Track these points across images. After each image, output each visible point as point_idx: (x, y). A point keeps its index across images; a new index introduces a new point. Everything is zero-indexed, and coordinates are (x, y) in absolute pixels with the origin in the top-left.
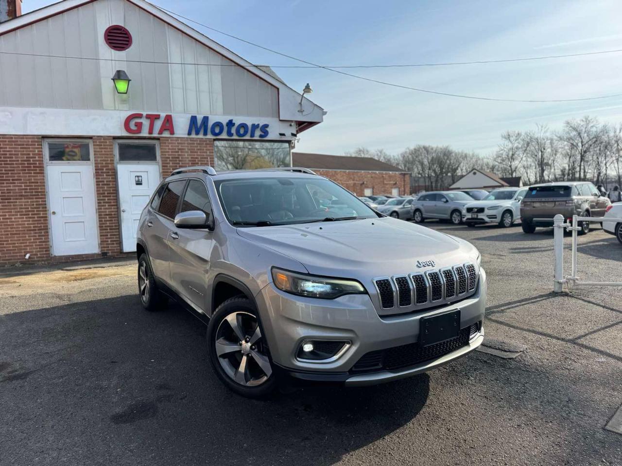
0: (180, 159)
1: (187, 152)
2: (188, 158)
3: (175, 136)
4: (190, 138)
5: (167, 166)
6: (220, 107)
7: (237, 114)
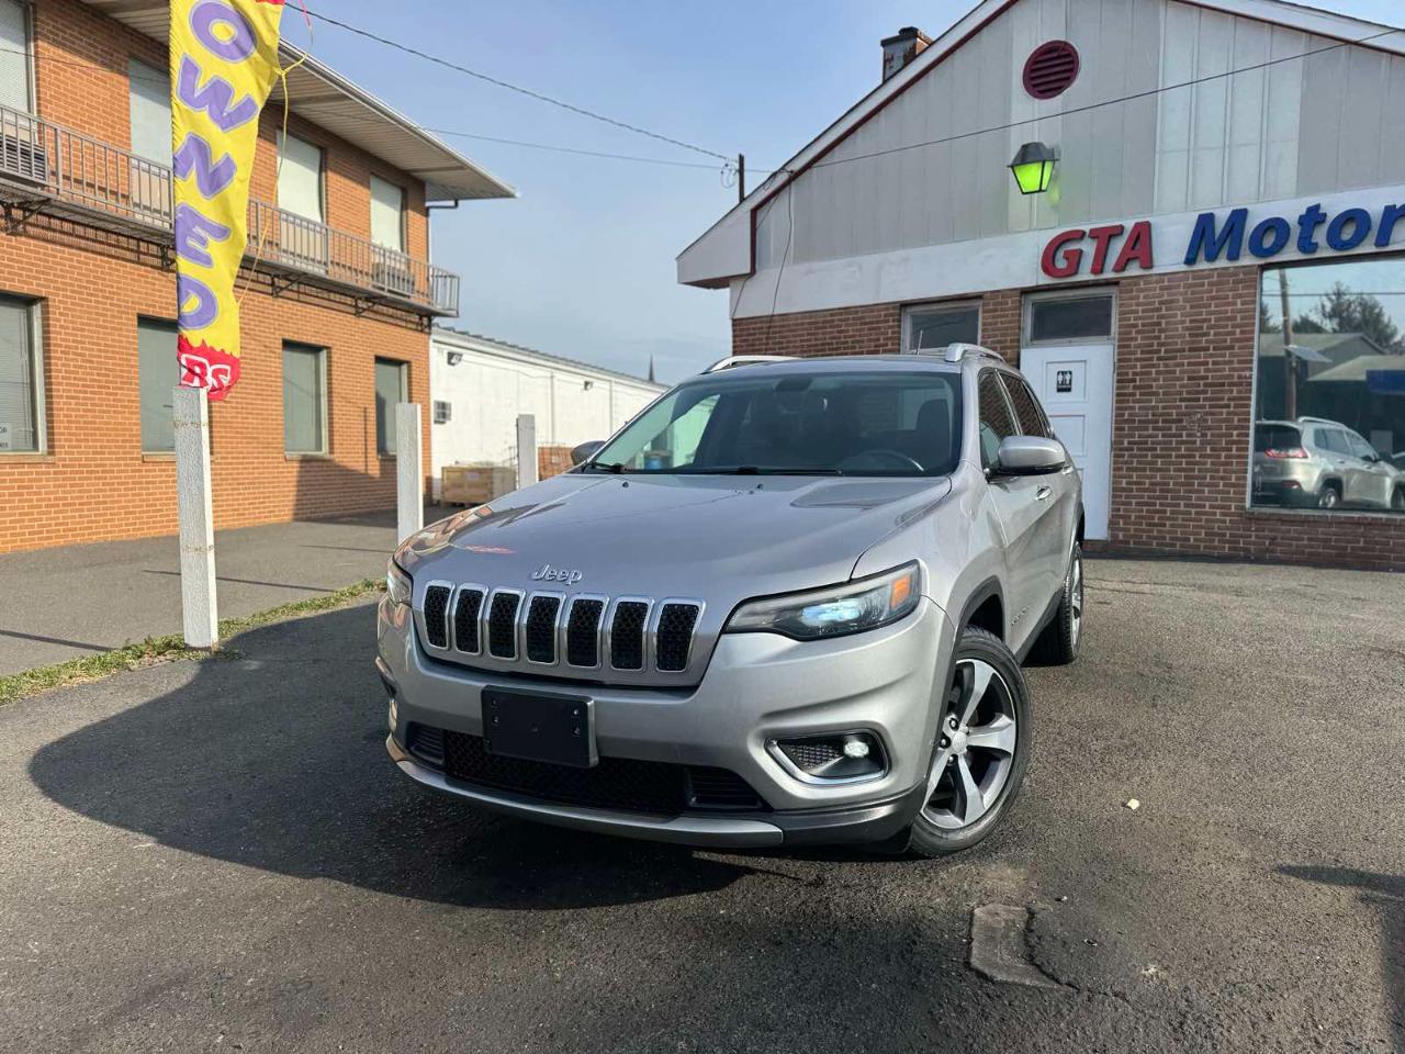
0: (1163, 326)
1: (1183, 308)
2: (1183, 322)
3: (1155, 271)
4: (1193, 271)
5: (1129, 346)
6: (1287, 173)
7: (1336, 187)
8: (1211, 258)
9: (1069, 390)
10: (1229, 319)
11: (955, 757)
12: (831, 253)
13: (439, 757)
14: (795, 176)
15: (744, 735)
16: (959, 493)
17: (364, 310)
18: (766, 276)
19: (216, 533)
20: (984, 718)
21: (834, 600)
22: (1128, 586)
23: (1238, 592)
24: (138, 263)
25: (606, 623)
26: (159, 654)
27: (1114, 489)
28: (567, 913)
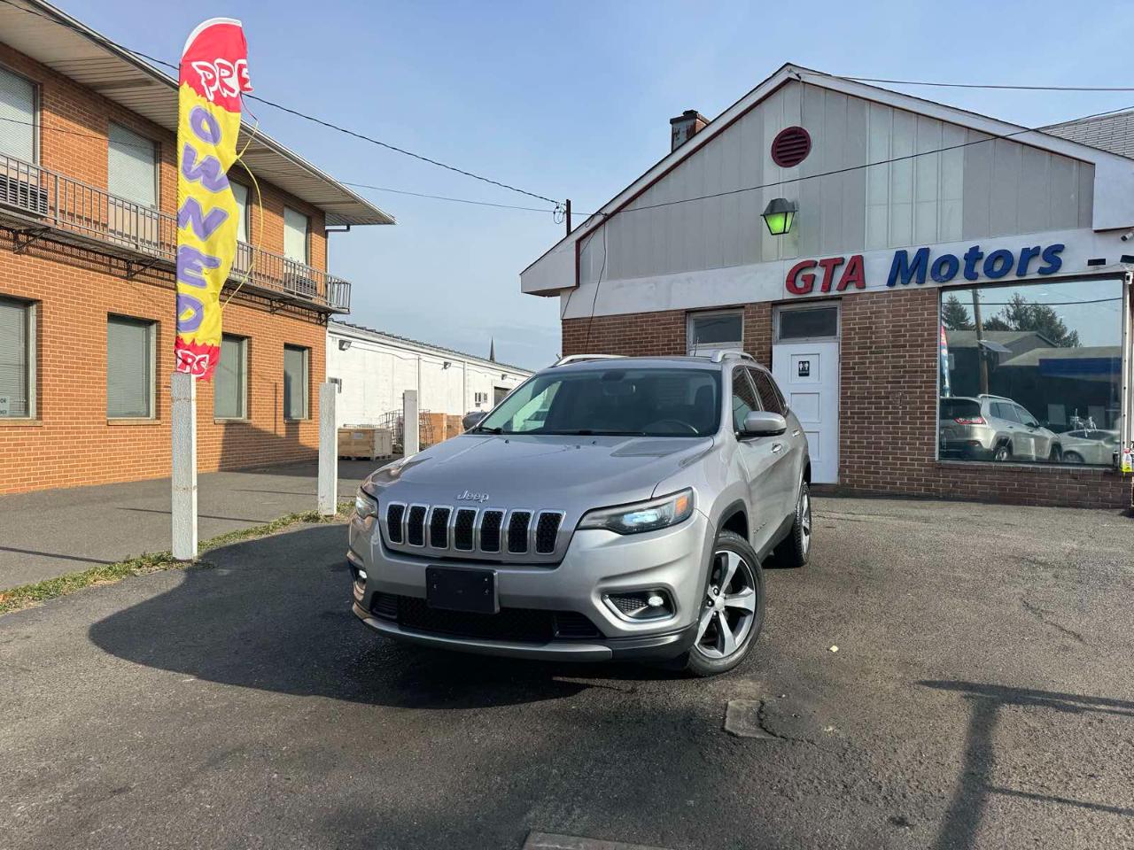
0: (874, 329)
1: (888, 317)
2: (887, 327)
3: (867, 290)
4: (893, 291)
5: (850, 344)
6: (956, 225)
7: (990, 235)
8: (906, 281)
9: (807, 375)
10: (919, 325)
11: (717, 612)
12: (636, 273)
13: (394, 614)
14: (608, 217)
15: (589, 592)
16: (718, 447)
17: (277, 308)
18: (588, 289)
19: (199, 476)
20: (736, 588)
21: (641, 510)
22: (850, 516)
23: (927, 520)
24: (110, 274)
25: (505, 525)
26: (154, 565)
27: (842, 447)
28: (477, 710)
